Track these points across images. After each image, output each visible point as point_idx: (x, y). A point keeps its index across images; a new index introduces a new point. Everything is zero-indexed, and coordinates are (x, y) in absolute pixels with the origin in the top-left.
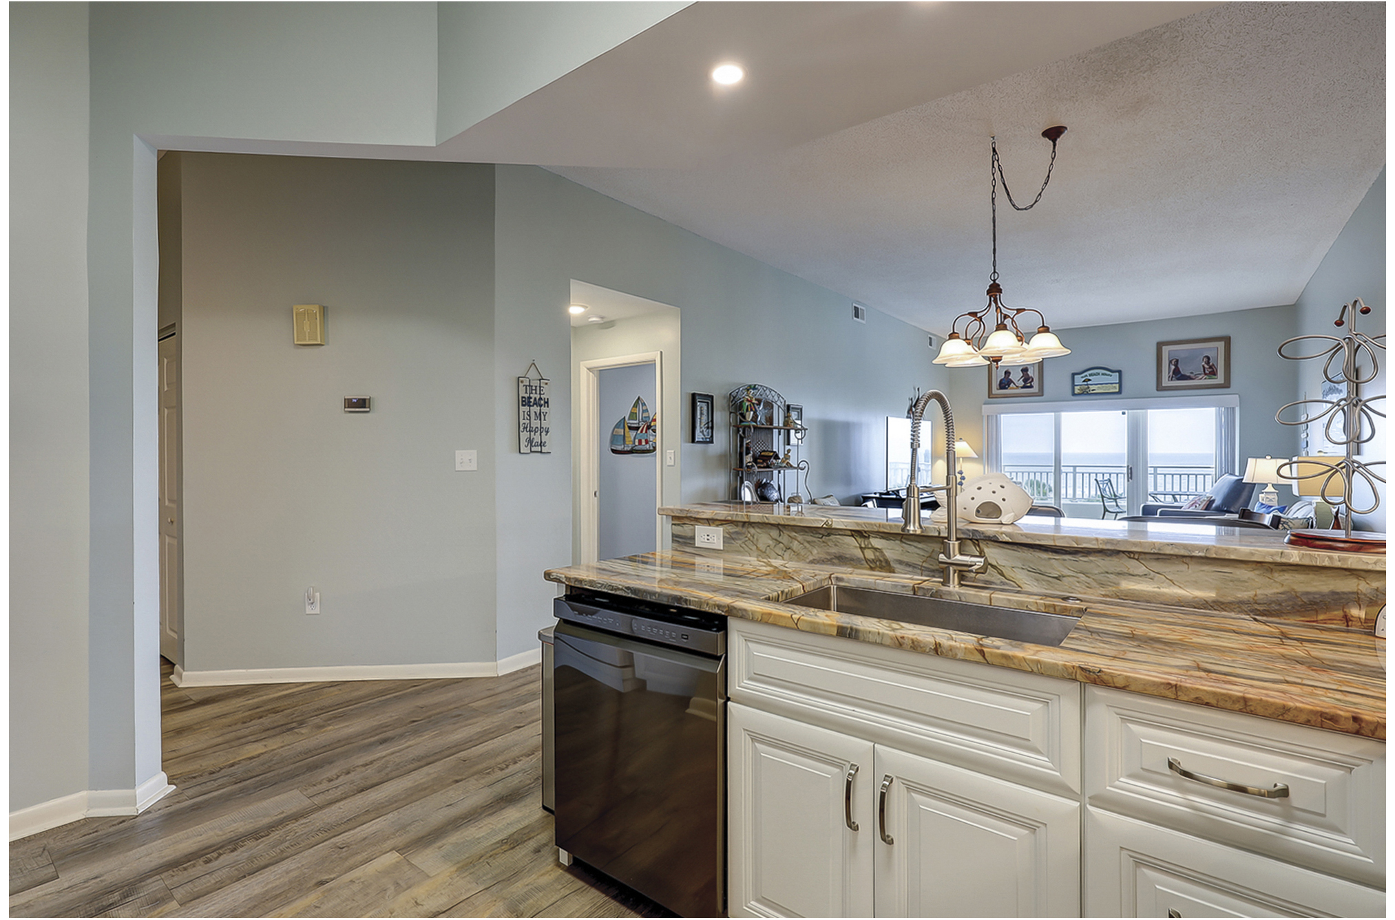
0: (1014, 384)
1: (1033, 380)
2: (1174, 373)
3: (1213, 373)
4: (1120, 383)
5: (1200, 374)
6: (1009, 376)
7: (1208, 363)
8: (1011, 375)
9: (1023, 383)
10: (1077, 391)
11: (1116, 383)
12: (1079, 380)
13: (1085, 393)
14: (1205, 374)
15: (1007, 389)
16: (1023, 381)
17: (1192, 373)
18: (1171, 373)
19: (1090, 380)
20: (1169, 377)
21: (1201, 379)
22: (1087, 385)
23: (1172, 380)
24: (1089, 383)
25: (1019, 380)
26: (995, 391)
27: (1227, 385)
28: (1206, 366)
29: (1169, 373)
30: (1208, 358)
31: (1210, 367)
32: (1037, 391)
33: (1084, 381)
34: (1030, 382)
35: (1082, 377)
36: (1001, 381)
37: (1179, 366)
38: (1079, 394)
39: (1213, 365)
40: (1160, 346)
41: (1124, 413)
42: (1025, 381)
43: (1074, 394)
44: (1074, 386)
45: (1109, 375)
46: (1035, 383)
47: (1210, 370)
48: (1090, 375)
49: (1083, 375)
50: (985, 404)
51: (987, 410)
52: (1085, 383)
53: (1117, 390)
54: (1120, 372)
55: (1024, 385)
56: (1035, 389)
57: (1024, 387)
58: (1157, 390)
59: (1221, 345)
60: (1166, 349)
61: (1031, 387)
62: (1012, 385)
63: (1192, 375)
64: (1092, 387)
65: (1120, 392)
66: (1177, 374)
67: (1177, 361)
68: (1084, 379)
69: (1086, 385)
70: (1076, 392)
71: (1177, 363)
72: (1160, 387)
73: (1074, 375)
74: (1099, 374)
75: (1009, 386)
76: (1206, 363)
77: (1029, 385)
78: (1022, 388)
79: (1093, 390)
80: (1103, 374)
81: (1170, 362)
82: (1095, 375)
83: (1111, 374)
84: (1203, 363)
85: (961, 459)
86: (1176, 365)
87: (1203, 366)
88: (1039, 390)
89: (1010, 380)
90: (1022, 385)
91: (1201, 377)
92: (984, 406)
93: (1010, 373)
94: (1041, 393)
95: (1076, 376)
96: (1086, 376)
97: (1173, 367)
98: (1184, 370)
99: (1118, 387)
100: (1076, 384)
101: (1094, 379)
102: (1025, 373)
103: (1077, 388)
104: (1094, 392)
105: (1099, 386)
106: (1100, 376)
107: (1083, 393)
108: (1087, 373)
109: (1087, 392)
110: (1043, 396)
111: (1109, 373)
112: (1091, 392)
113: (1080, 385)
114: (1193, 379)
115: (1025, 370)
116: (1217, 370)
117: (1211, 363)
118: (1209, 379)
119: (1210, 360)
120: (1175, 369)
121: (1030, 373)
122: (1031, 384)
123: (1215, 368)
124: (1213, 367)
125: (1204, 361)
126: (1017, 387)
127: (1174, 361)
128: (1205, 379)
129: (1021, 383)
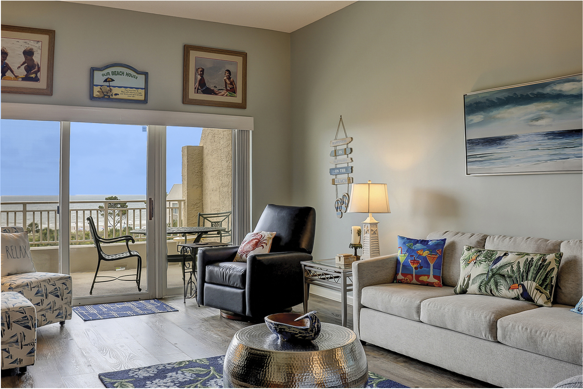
0: (12, 71)
1: (39, 70)
2: (199, 85)
3: (233, 91)
4: (146, 89)
5: (223, 90)
6: (6, 59)
7: (229, 78)
8: (8, 58)
10: (96, 93)
11: (142, 89)
12: (99, 78)
13: (106, 97)
14: (227, 90)
16: (26, 69)
17: (215, 87)
18: (197, 84)
19: (113, 80)
20: (195, 88)
21: (223, 95)
22: (109, 86)
23: (197, 93)
24: (112, 84)
25: (19, 67)
27: (242, 106)
28: (228, 81)
29: (195, 84)
30: (229, 72)
31: (231, 83)
32: (44, 87)
33: (106, 81)
34: (36, 73)
35: (103, 75)
37: (205, 76)
38: (98, 99)
39: (234, 81)
40: (187, 49)
42: (28, 70)
43: (92, 97)
44: (92, 85)
45: (134, 77)
46: (43, 75)
47: (231, 86)
48: (114, 73)
49: (104, 72)
52: (107, 84)
53: (142, 98)
54: (146, 74)
55: (27, 76)
56: (42, 84)
57: (26, 78)
58: (183, 103)
59: (240, 60)
60: (193, 55)
61: (36, 79)
63: (216, 90)
64: (115, 91)
65: (145, 101)
67: (203, 71)
68: (105, 77)
69: (108, 86)
70: (94, 95)
71: (203, 74)
72: (186, 100)
73: (93, 70)
74: (123, 73)
75: (4, 75)
76: (227, 78)
77: (33, 76)
78: (24, 79)
79: (116, 94)
80: (128, 74)
81: (197, 70)
82: (118, 74)
83: (136, 75)
84: (225, 78)
86: (202, 75)
87: (225, 80)
88: (47, 86)
89: (7, 64)
91: (223, 93)
93: (6, 54)
94: (49, 91)
95: (96, 72)
96: (108, 73)
97: (199, 77)
99: (143, 94)
100: (95, 83)
101: (118, 80)
102: (29, 57)
103: (96, 89)
104: (117, 97)
105: (123, 89)
106: (125, 77)
107: (102, 97)
108: (110, 70)
109: (109, 96)
110: (52, 95)
111: (133, 73)
112: (114, 97)
113: (102, 86)
114: (216, 94)
115: (28, 53)
116: (236, 88)
117: (231, 79)
118: (230, 96)
119: (231, 75)
120: (201, 79)
121: (36, 58)
122: (36, 76)
123: (235, 84)
124: (233, 83)
125: (226, 75)
126: (16, 77)
127: (201, 69)
128: (227, 96)
129: (22, 72)
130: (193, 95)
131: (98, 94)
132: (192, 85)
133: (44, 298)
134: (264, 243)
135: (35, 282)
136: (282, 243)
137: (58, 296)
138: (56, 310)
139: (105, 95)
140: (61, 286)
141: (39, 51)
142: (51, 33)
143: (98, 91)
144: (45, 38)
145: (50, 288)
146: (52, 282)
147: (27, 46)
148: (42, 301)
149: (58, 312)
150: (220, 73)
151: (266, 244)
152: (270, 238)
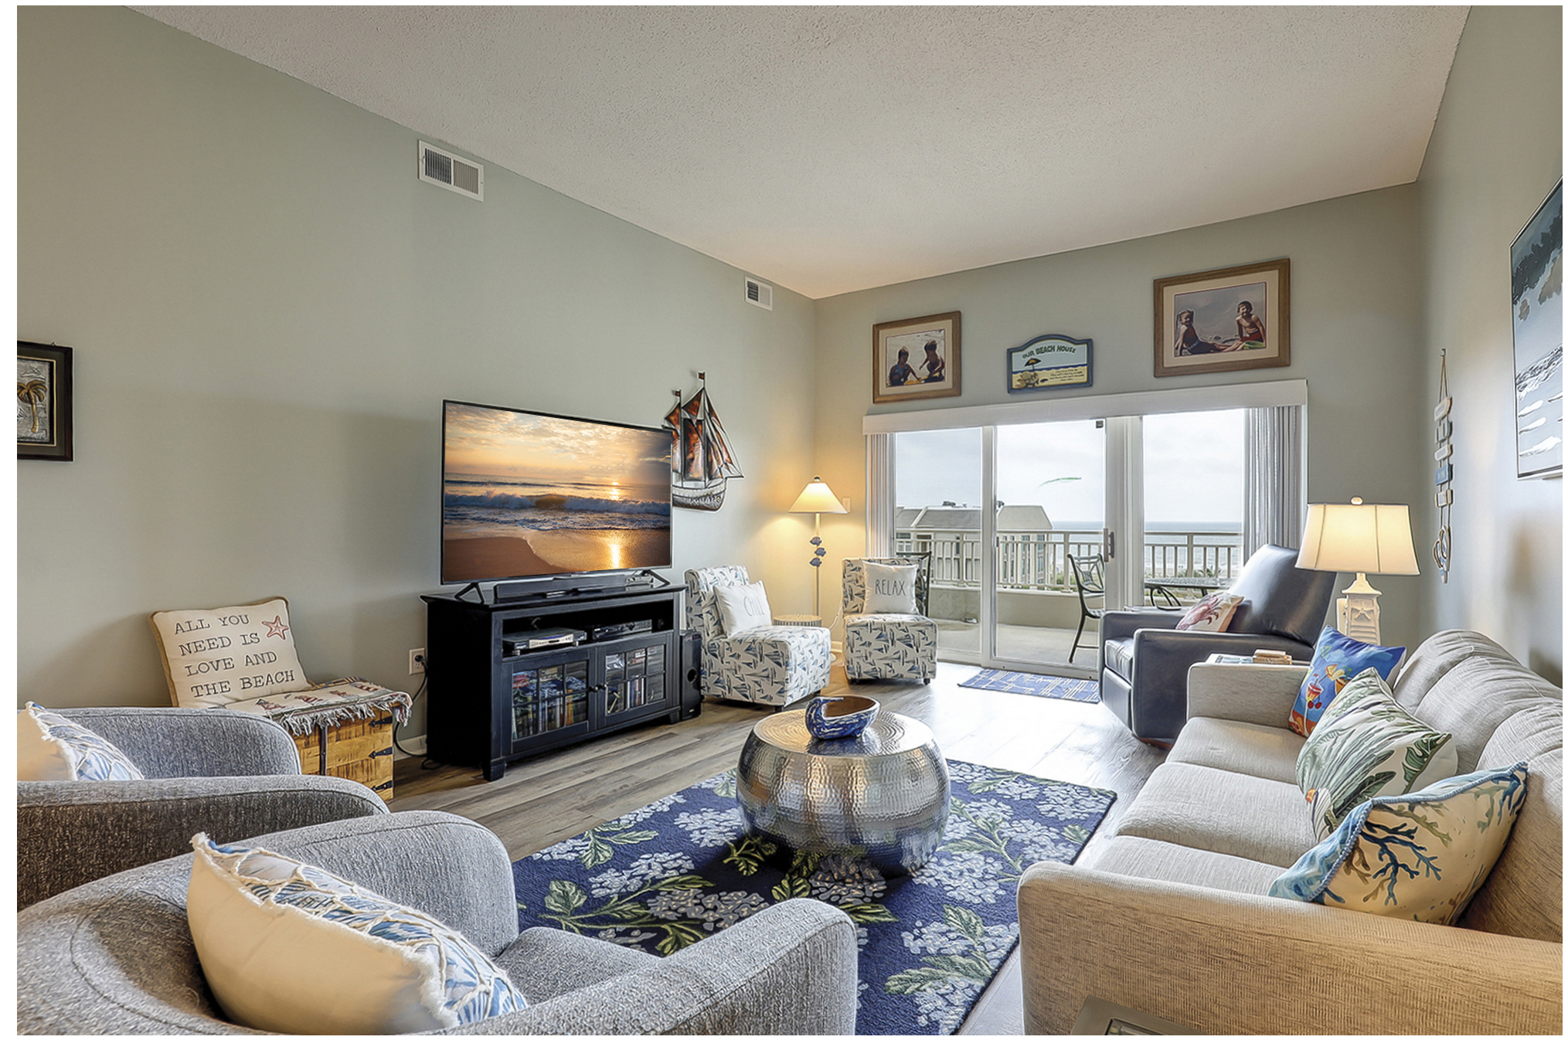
0: (914, 374)
1: (943, 366)
2: (1185, 340)
3: (1257, 338)
4: (1090, 365)
5: (1234, 340)
6: (906, 360)
7: (1248, 316)
8: (909, 358)
9: (929, 373)
10: (1016, 384)
11: (1082, 366)
12: (1019, 361)
13: (1030, 387)
14: (1243, 339)
15: (901, 384)
16: (929, 368)
17: (1217, 338)
18: (1180, 340)
19: (1038, 361)
20: (1177, 348)
21: (1234, 350)
22: (1034, 370)
23: (1181, 355)
24: (1037, 366)
25: (921, 367)
26: (885, 389)
27: (1282, 361)
28: (1245, 323)
29: (1176, 341)
30: (1248, 305)
31: (1253, 325)
32: (950, 386)
33: (1028, 364)
34: (940, 371)
35: (1025, 356)
36: (893, 369)
37: (1194, 325)
38: (1019, 389)
39: (1258, 319)
40: (1159, 285)
41: (1099, 425)
42: (931, 368)
43: (1011, 390)
44: (1010, 372)
45: (1070, 350)
46: (948, 372)
47: (1252, 331)
48: (1039, 351)
49: (1026, 352)
50: (868, 415)
51: (871, 424)
52: (1030, 367)
53: (1084, 379)
54: (1089, 342)
55: (930, 376)
56: (947, 383)
57: (930, 379)
58: (1156, 375)
59: (1272, 277)
60: (1170, 293)
61: (941, 378)
62: (910, 377)
63: (1218, 343)
64: (1041, 375)
65: (1089, 383)
66: (1192, 343)
67: (1191, 315)
68: (1028, 359)
69: (1030, 371)
70: (1014, 387)
71: (1191, 320)
72: (1160, 371)
73: (1010, 352)
74: (1053, 348)
75: (906, 379)
76: (1243, 317)
77: (937, 374)
78: (927, 381)
79: (1043, 381)
80: (1060, 349)
81: (1179, 317)
82: (1046, 350)
83: (1074, 347)
84: (1238, 318)
85: (818, 515)
86: (1189, 324)
87: (1238, 322)
88: (954, 385)
89: (908, 366)
90: (926, 377)
91: (1234, 346)
92: (865, 419)
93: (907, 354)
94: (957, 390)
95: (1014, 354)
96: (1032, 352)
97: (1183, 328)
98: (1205, 335)
99: (1085, 373)
100: (1014, 370)
101: (1046, 360)
102: (931, 352)
103: (1016, 378)
104: (1045, 383)
105: (1054, 371)
106: (1056, 353)
107: (1026, 387)
108: (1033, 348)
109: (1033, 384)
110: (960, 394)
111: (1071, 345)
112: (1040, 384)
113: (1022, 372)
114: (1219, 351)
115: (931, 348)
116: (1264, 331)
117: (1253, 317)
118: (1250, 348)
119: (1251, 309)
120: (1187, 331)
121: (939, 352)
122: (941, 374)
123: (1261, 325)
124: (1258, 324)
125: (1241, 311)
126: (918, 379)
127: (1186, 315)
128: (1243, 349)
129: (925, 372)
130: (1171, 360)
131: (1019, 383)
132: (1170, 342)
133: (890, 645)
134: (1215, 614)
135: (878, 623)
136: (1247, 619)
137: (911, 646)
138: (907, 662)
139: (1028, 384)
140: (916, 634)
141: (943, 342)
142: (956, 317)
143: (1019, 380)
144: (948, 324)
145: (899, 634)
146: (903, 627)
147: (929, 338)
148: (887, 648)
149: (911, 665)
150: (1227, 311)
151: (1217, 616)
152: (1228, 606)
